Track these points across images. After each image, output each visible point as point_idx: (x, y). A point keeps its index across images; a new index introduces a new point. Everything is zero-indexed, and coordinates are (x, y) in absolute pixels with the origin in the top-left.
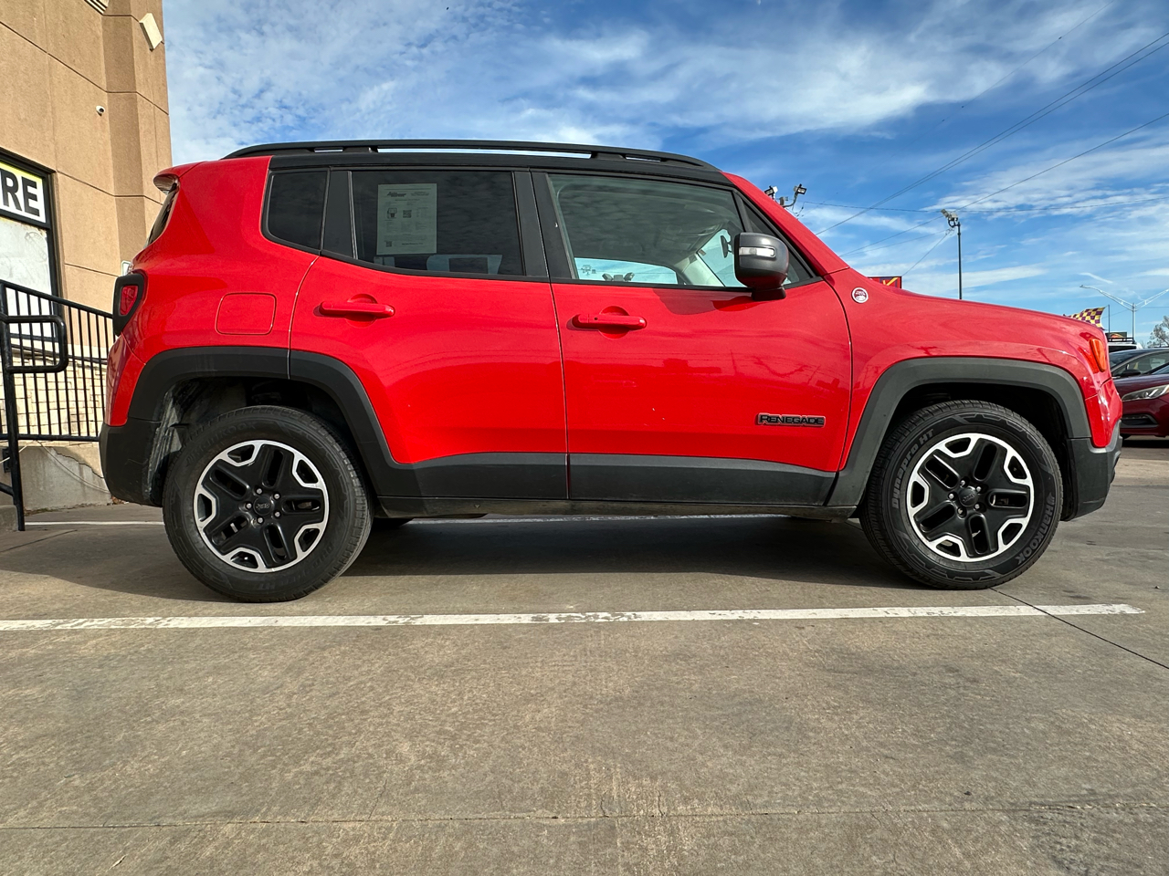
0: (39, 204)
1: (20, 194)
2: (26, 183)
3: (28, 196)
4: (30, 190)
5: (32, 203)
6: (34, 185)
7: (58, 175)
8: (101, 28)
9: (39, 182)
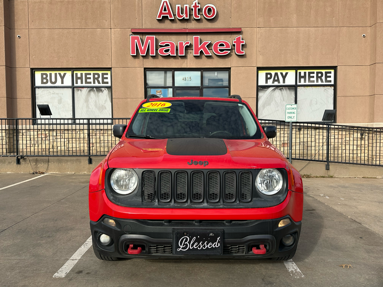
1: (324, 77)
2: (326, 73)
3: (327, 77)
4: (328, 75)
5: (329, 79)
6: (330, 73)
7: (338, 67)
8: (370, 4)
9: (333, 71)
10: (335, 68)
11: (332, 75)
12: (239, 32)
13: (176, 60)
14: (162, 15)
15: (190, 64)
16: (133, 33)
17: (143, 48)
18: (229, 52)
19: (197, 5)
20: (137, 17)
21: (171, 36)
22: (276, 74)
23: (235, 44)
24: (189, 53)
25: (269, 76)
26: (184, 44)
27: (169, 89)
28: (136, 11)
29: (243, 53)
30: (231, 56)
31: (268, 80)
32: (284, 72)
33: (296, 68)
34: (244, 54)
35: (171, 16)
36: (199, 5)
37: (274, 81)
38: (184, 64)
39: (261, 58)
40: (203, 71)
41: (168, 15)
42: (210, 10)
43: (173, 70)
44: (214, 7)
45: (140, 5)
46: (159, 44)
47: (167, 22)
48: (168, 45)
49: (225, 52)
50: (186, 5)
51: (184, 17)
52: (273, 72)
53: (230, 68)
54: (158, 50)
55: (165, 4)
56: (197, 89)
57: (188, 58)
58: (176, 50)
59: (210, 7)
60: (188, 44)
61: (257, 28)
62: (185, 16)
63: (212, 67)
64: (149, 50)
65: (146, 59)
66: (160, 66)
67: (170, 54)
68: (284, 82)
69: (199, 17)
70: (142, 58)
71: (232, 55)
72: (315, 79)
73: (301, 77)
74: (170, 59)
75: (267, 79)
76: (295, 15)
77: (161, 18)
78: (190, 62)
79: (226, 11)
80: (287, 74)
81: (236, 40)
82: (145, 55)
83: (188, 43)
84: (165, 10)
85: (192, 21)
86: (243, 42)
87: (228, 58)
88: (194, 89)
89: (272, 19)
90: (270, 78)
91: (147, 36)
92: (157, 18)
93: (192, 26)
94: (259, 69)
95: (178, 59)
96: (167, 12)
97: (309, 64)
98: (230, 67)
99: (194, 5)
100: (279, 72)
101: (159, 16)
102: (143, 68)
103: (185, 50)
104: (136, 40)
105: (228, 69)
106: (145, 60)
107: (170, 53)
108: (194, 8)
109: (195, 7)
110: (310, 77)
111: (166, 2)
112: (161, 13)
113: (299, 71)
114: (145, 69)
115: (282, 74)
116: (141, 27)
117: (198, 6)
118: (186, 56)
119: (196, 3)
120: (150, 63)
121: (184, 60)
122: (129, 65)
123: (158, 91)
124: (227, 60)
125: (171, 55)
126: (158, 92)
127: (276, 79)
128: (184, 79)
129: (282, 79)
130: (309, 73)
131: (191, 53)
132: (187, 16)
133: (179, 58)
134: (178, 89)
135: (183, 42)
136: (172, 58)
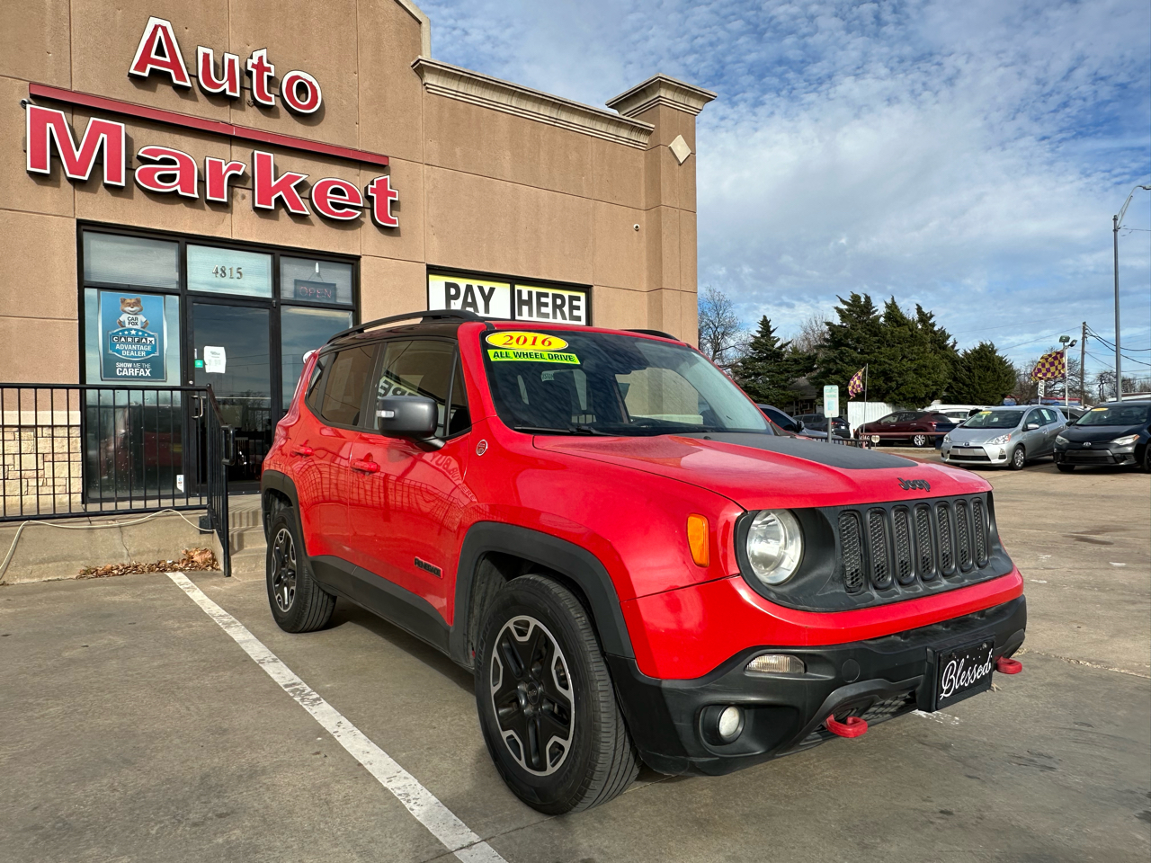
0: (582, 313)
1: (566, 309)
2: (572, 299)
3: (572, 308)
4: (575, 303)
5: (576, 313)
6: (578, 299)
7: (595, 288)
8: (643, 162)
9: (582, 295)
10: (587, 289)
11: (582, 304)
12: (380, 166)
13: (194, 210)
14: (149, 66)
15: (242, 229)
16: (33, 97)
17: (77, 155)
18: (359, 213)
19: (266, 65)
20: (49, 49)
21: (177, 137)
22: (469, 288)
23: (375, 195)
24: (239, 197)
25: (453, 291)
26: (224, 168)
27: (167, 296)
28: (47, 29)
29: (394, 222)
30: (360, 227)
31: (452, 302)
32: (487, 285)
33: (513, 280)
34: (397, 226)
35: (180, 76)
36: (272, 67)
37: (465, 303)
38: (221, 226)
39: (435, 242)
40: (281, 255)
41: (172, 72)
42: (302, 88)
43: (184, 240)
44: (315, 83)
45: (64, 12)
46: (140, 154)
47: (164, 91)
48: (174, 163)
49: (347, 212)
50: (232, 57)
51: (225, 90)
52: (462, 283)
53: (358, 258)
54: (135, 170)
55: (160, 33)
56: (263, 305)
57: (234, 212)
58: (199, 181)
59: (302, 78)
60: (239, 170)
61: (426, 166)
62: (226, 86)
63: (310, 248)
64: (102, 165)
65: (87, 191)
66: (140, 222)
67: (177, 191)
68: (487, 310)
69: (270, 99)
70: (72, 187)
71: (362, 223)
72: (549, 310)
73: (522, 302)
74: (173, 204)
75: (449, 298)
76: (508, 153)
77: (146, 74)
78: (241, 224)
79: (345, 102)
80: (492, 290)
81: (375, 186)
82: (86, 178)
83: (239, 168)
84: (160, 51)
85: (246, 106)
86: (394, 195)
87: (353, 229)
88: (252, 304)
89: (458, 150)
90: (456, 297)
91: (92, 119)
92: (132, 71)
93: (248, 119)
94: (433, 270)
95: (203, 209)
96: (168, 59)
97: (539, 274)
98: (359, 254)
99: (255, 61)
100: (475, 284)
101: (141, 66)
102: (75, 221)
103: (228, 185)
104: (49, 125)
105: (352, 261)
106: (80, 195)
107: (178, 188)
108: (254, 71)
109: (260, 67)
110: (540, 304)
111: (164, 29)
112: (145, 58)
113: (517, 287)
114: (80, 223)
115: (481, 289)
116: (67, 87)
117: (269, 70)
118: (230, 203)
119: (261, 58)
120: (101, 208)
121: (222, 213)
122: (17, 202)
123: (128, 301)
124: (349, 234)
125: (180, 193)
126: (129, 305)
127: (470, 300)
128: (220, 272)
129: (483, 302)
130: (539, 295)
131: (244, 197)
132: (233, 88)
133: (206, 207)
134: (200, 299)
135: (223, 161)
136: (182, 204)
